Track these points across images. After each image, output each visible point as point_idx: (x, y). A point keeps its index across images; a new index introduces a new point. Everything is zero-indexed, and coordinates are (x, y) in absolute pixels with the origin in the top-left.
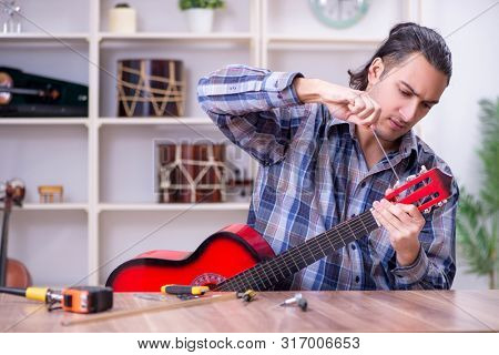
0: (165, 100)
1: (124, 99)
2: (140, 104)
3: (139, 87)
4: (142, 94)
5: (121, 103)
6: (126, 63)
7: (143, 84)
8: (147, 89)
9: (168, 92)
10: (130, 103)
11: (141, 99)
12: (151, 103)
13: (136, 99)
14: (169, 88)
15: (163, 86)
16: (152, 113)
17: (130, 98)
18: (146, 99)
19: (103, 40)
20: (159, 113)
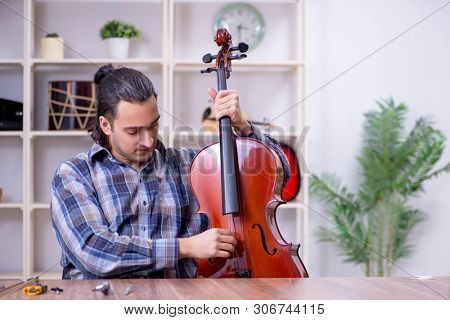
0: (88, 115)
1: (54, 114)
2: (66, 119)
3: (66, 105)
4: (68, 110)
5: (51, 118)
6: (55, 84)
7: (69, 102)
8: (73, 106)
9: (90, 109)
10: (58, 118)
11: (67, 115)
12: (76, 118)
13: (63, 114)
14: (91, 105)
15: (86, 104)
16: (77, 127)
17: (59, 114)
18: (71, 115)
19: (36, 65)
20: (83, 127)
